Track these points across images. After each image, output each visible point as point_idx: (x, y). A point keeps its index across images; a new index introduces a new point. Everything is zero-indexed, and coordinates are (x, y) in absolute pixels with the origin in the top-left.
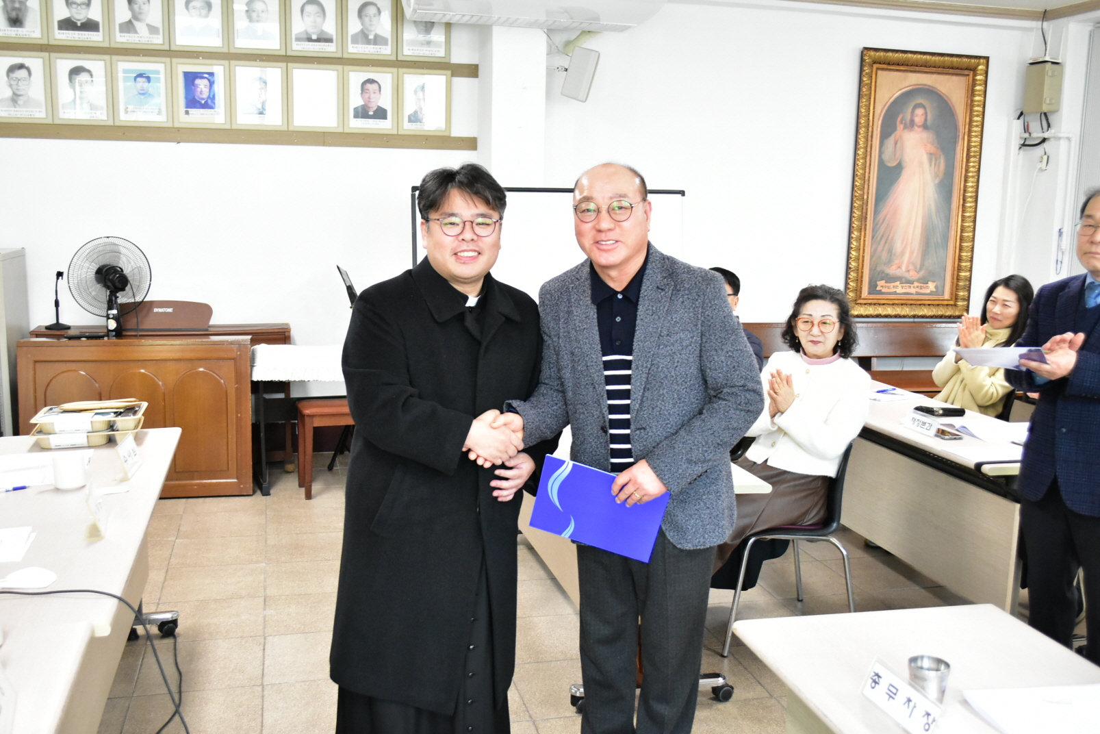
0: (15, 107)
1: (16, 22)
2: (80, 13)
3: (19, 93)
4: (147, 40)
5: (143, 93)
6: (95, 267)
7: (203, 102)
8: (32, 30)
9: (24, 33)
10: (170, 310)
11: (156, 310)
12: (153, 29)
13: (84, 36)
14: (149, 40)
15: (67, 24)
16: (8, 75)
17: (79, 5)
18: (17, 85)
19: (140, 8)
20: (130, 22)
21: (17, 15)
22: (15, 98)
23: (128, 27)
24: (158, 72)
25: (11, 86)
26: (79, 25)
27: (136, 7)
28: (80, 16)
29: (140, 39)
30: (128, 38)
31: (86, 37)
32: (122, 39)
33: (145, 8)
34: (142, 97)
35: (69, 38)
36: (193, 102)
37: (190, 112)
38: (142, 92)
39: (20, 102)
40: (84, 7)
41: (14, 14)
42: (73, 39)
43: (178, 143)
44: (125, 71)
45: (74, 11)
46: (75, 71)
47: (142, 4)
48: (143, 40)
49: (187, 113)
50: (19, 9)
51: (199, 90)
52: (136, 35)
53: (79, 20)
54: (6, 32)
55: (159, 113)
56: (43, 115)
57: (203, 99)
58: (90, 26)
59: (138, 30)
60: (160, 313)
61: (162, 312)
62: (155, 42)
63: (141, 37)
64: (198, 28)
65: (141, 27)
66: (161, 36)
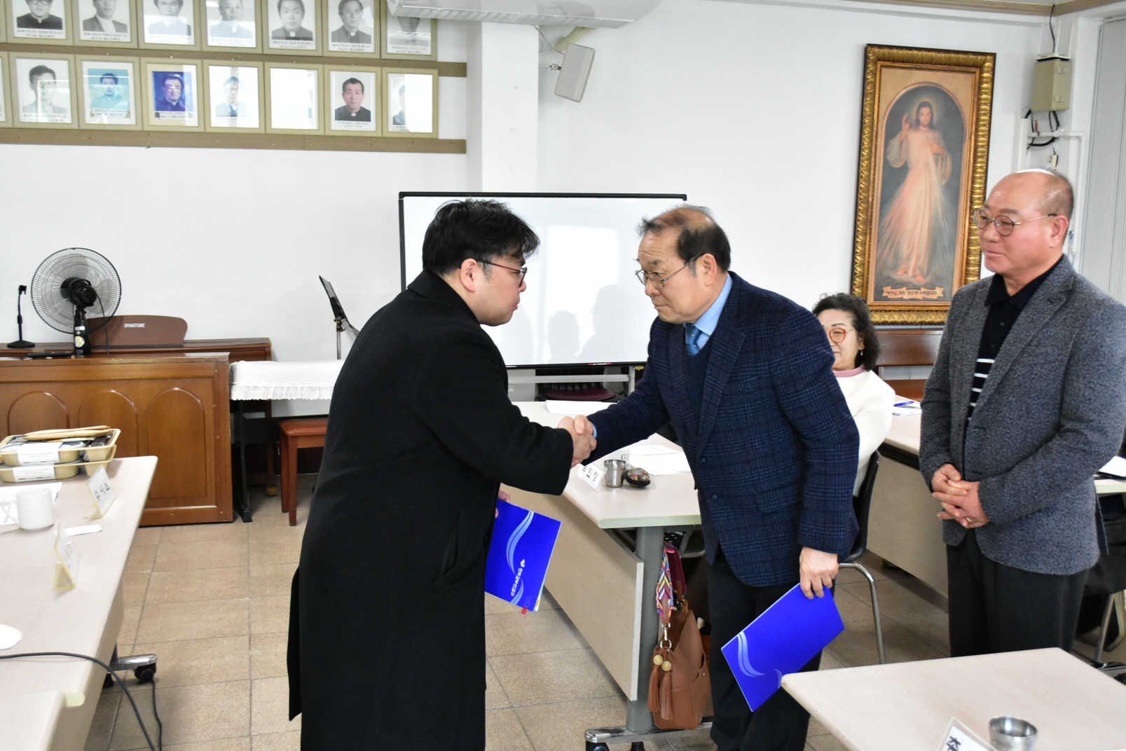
2: (41, 10)
4: (114, 37)
5: (110, 94)
6: (60, 281)
7: (174, 104)
10: (142, 325)
11: (126, 325)
12: (119, 27)
13: (45, 34)
14: (116, 37)
15: (27, 21)
19: (105, 4)
20: (95, 19)
23: (93, 24)
24: (125, 73)
26: (40, 21)
28: (41, 13)
29: (106, 37)
30: (93, 36)
32: (86, 36)
33: (111, 3)
34: (109, 99)
35: (30, 36)
36: (163, 104)
37: (161, 115)
38: (108, 93)
42: (33, 37)
43: (149, 147)
44: (91, 72)
45: (34, 7)
46: (37, 72)
48: (110, 38)
49: (157, 115)
51: (170, 91)
52: (102, 33)
53: (40, 17)
55: (128, 115)
56: (3, 118)
57: (174, 101)
58: (52, 23)
59: (104, 27)
60: (131, 328)
61: (134, 328)
62: (122, 41)
63: (107, 35)
64: (168, 26)
65: (107, 24)
66: (128, 34)
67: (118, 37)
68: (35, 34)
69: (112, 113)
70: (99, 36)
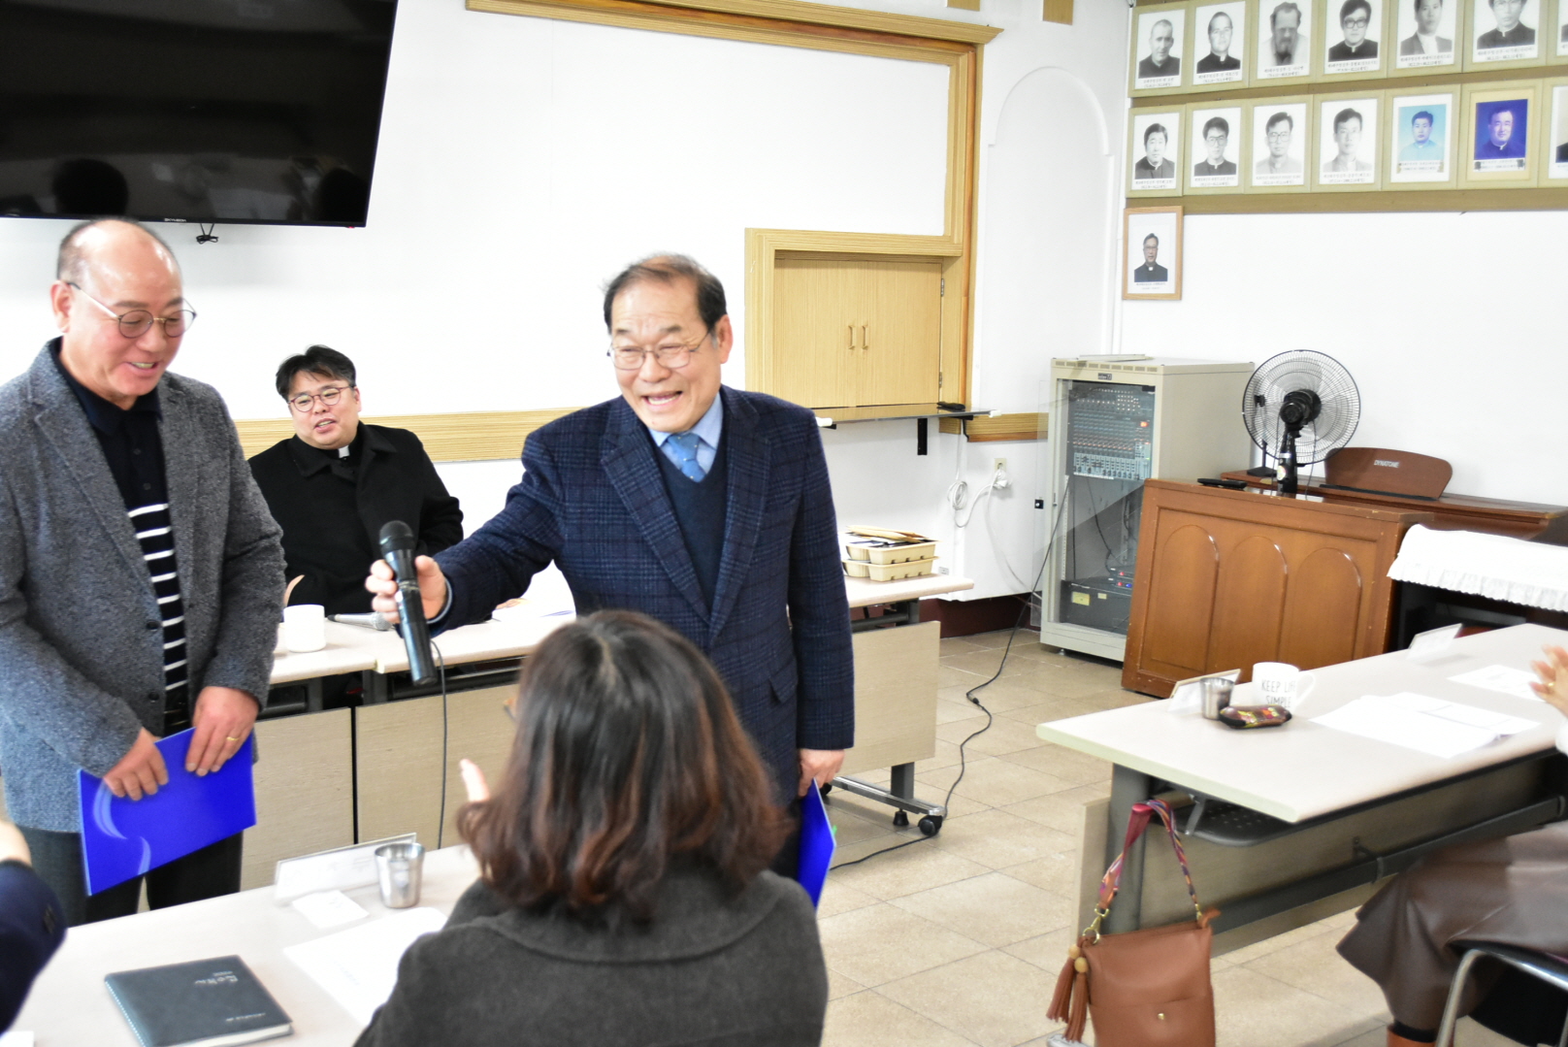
0: (1271, 172)
1: (1284, 57)
2: (1357, 34)
3: (1278, 153)
4: (1434, 60)
5: (1423, 141)
7: (1502, 147)
8: (1301, 68)
9: (1291, 71)
10: (1395, 465)
11: (1378, 463)
12: (1444, 45)
13: (1358, 66)
14: (1437, 60)
15: (1341, 52)
16: (1268, 130)
17: (1356, 22)
18: (1277, 142)
19: (1429, 15)
20: (1416, 37)
21: (1287, 48)
22: (1273, 160)
23: (1413, 46)
24: (1443, 107)
25: (1269, 143)
26: (1353, 50)
27: (1424, 14)
28: (1355, 37)
29: (1426, 61)
30: (1411, 62)
31: (1360, 66)
32: (1405, 64)
33: (1436, 13)
34: (1421, 147)
35: (1340, 72)
36: (1488, 149)
37: (1482, 165)
38: (1420, 139)
39: (1278, 166)
40: (1361, 24)
41: (1283, 48)
42: (1345, 72)
43: (1464, 212)
44: (1403, 110)
45: (1349, 31)
46: (1344, 116)
47: (1432, 8)
48: (1430, 62)
49: (1478, 166)
50: (1289, 40)
51: (1497, 129)
52: (1421, 56)
53: (1354, 44)
54: (1273, 73)
55: (1441, 169)
56: (1300, 181)
57: (1502, 143)
58: (1367, 50)
59: (1424, 47)
60: (1381, 467)
61: (1384, 467)
62: (1444, 63)
63: (1427, 58)
64: (1504, 35)
65: (1429, 42)
66: (1452, 53)
67: (1440, 59)
68: (1346, 67)
69: (1423, 166)
70: (1418, 61)
